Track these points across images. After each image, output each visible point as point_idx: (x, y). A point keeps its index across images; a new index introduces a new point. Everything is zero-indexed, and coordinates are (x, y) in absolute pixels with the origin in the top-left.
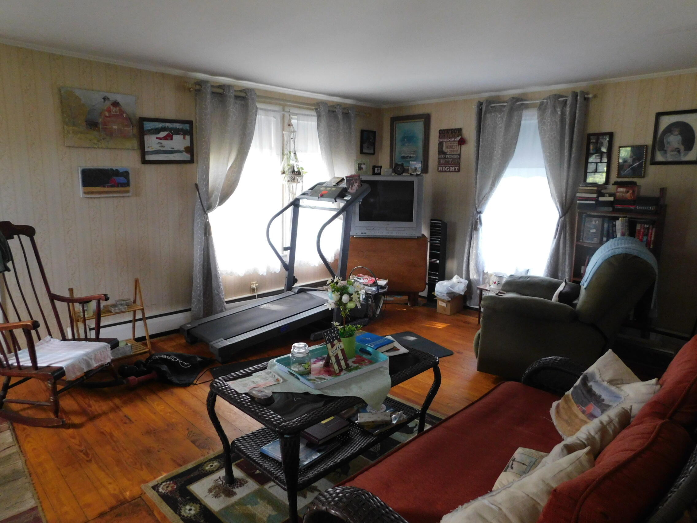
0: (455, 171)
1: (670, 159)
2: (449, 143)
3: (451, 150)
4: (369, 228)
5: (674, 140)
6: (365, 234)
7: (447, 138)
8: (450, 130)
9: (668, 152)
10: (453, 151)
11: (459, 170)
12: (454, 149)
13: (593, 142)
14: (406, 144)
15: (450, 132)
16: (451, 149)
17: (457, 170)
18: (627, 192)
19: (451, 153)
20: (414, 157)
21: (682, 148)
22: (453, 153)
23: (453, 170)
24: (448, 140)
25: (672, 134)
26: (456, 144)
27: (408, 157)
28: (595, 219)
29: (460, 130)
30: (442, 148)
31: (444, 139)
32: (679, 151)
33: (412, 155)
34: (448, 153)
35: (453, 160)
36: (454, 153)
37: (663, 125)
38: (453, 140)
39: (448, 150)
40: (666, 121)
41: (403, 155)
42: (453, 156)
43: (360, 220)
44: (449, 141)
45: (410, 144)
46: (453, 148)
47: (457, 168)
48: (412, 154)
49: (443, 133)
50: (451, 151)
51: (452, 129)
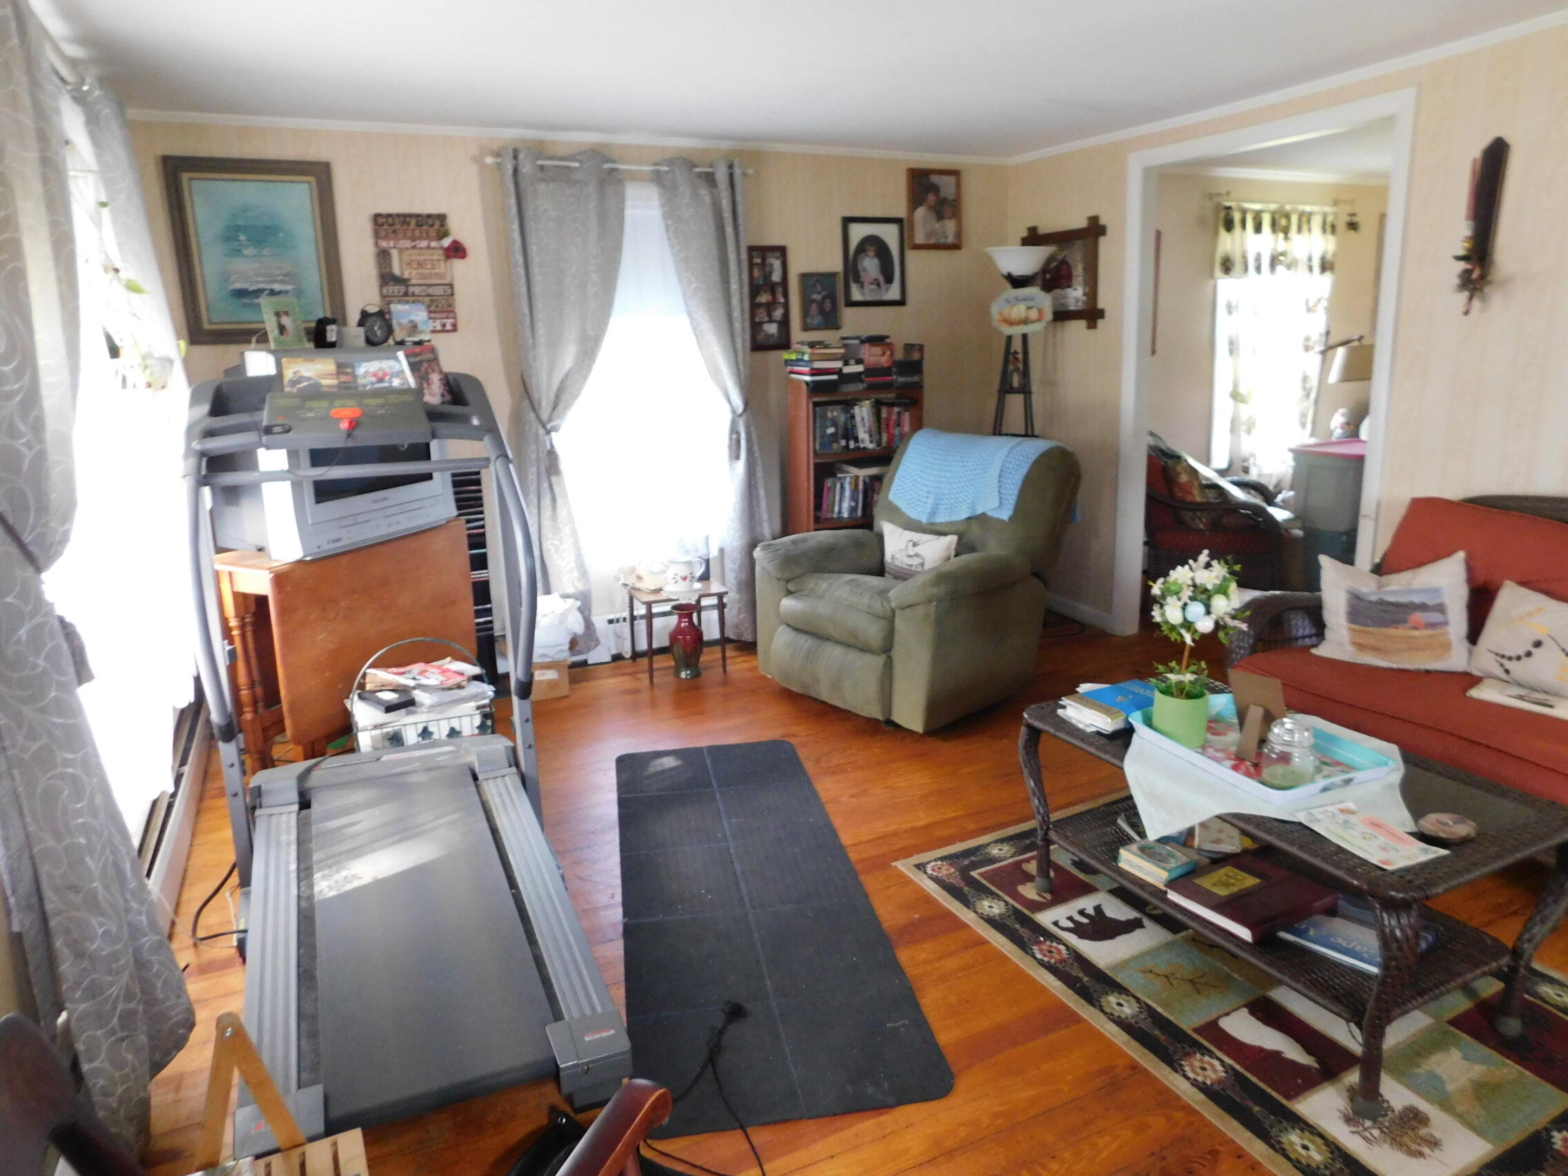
0: (443, 331)
1: (869, 298)
2: (412, 252)
3: (421, 274)
4: (347, 522)
5: (870, 265)
6: (340, 544)
7: (405, 237)
8: (411, 216)
9: (866, 284)
10: (430, 276)
11: (455, 328)
12: (433, 271)
13: (758, 264)
14: (246, 252)
15: (413, 222)
16: (421, 271)
17: (449, 327)
18: (884, 354)
19: (423, 282)
20: (287, 292)
21: (881, 279)
22: (428, 282)
23: (439, 328)
24: (408, 244)
25: (867, 255)
26: (436, 257)
27: (261, 291)
28: (831, 408)
29: (442, 218)
30: (390, 265)
31: (396, 239)
32: (879, 285)
33: (277, 287)
34: (414, 281)
35: (432, 301)
36: (435, 281)
37: (855, 239)
38: (424, 244)
39: (415, 271)
40: (858, 232)
41: (238, 286)
42: (431, 291)
43: (318, 502)
44: (414, 247)
45: (266, 252)
46: (429, 266)
47: (449, 322)
48: (274, 282)
49: (385, 225)
50: (423, 276)
51: (418, 216)
